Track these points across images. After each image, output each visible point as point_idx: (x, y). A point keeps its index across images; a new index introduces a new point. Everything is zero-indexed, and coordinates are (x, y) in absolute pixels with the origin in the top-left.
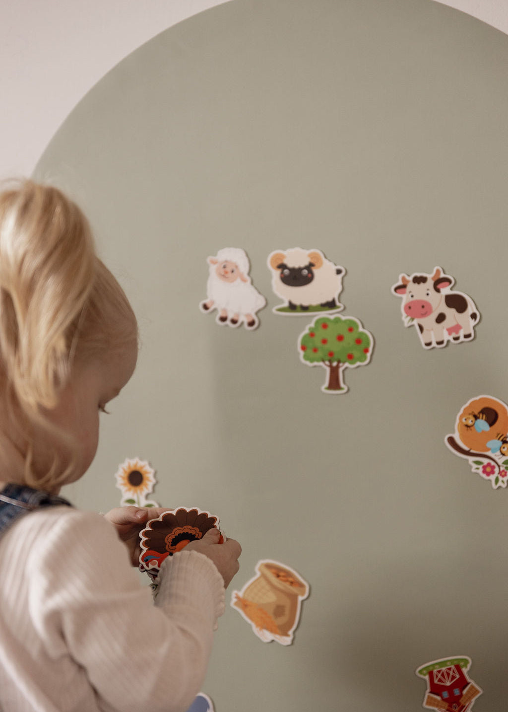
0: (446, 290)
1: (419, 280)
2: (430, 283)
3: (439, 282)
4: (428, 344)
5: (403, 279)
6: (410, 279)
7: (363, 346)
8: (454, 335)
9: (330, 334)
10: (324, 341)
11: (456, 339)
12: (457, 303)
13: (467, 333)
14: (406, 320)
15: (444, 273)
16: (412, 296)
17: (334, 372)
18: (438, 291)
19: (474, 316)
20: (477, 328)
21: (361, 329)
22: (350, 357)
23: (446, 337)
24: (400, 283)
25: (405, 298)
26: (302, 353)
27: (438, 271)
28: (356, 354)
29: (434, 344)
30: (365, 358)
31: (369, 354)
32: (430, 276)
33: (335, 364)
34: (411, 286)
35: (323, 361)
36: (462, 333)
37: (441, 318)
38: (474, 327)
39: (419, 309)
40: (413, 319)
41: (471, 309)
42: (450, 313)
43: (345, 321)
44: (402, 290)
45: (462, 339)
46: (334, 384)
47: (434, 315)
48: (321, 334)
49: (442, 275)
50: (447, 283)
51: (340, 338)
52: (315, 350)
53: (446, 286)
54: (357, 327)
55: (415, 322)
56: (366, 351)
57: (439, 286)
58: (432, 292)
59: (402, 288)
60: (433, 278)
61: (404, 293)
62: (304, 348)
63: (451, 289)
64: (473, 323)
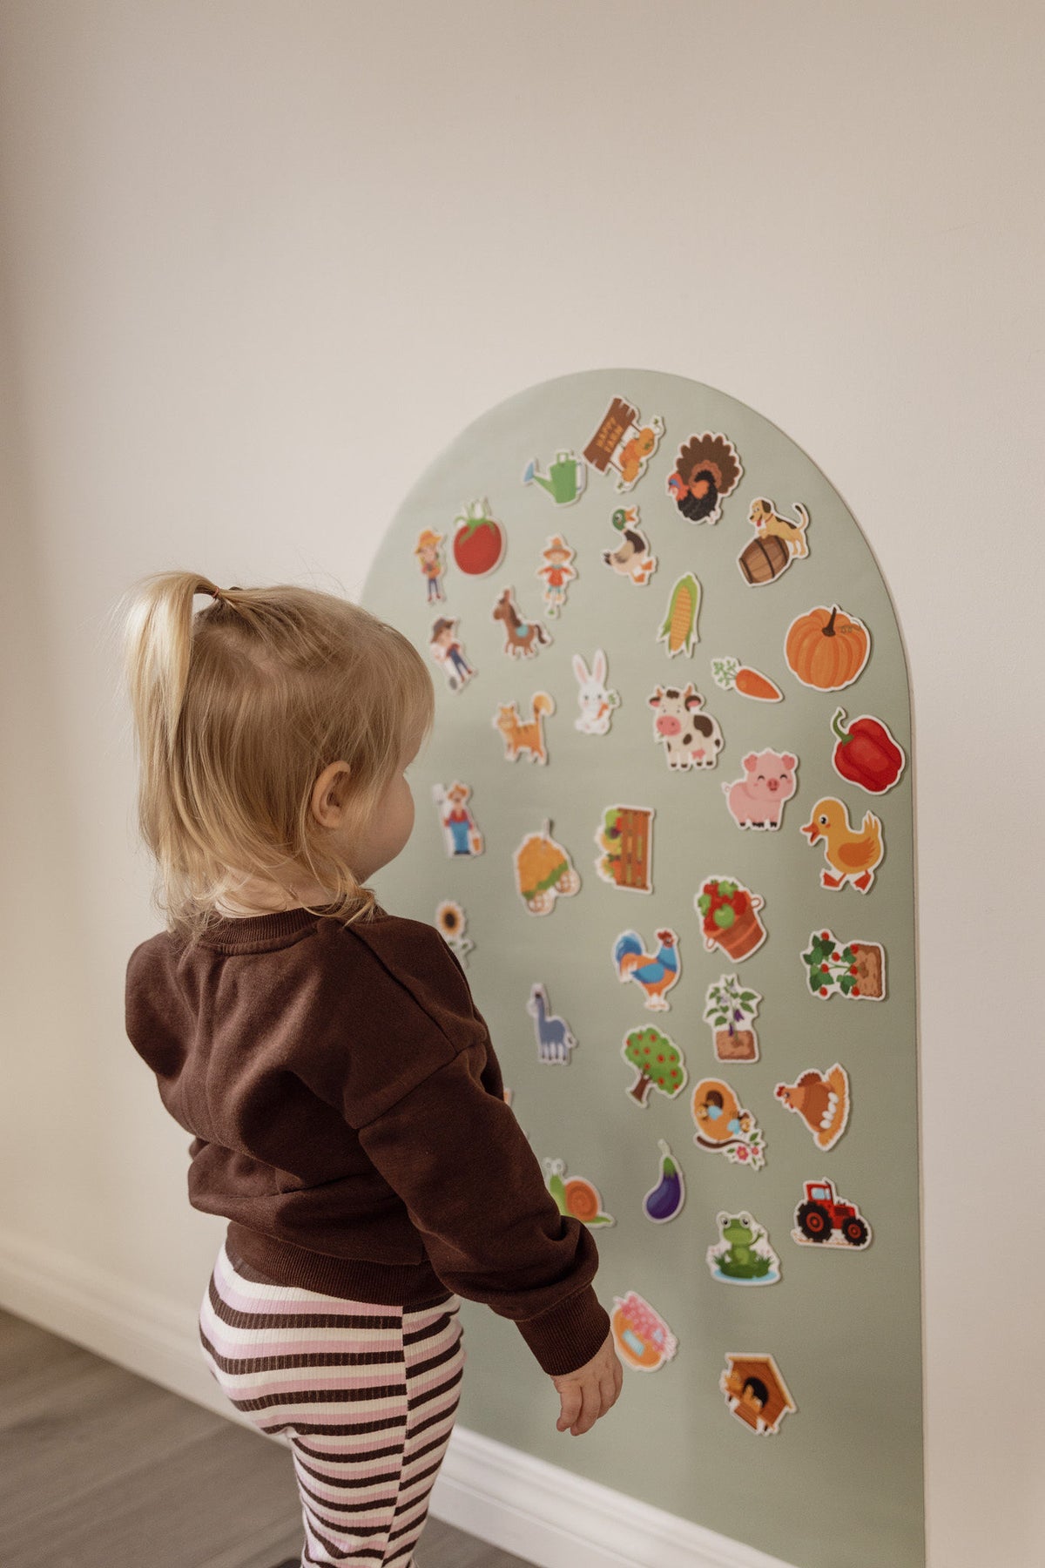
0: (695, 710)
1: (673, 695)
2: (681, 700)
3: (691, 699)
4: (674, 765)
5: (658, 691)
6: (664, 692)
7: (676, 1080)
8: (698, 760)
9: (656, 1049)
10: (647, 1051)
11: (699, 764)
12: (704, 725)
13: (709, 760)
14: (656, 735)
15: (696, 690)
16: (665, 711)
17: (643, 1083)
18: (688, 709)
19: (717, 743)
20: (721, 756)
21: (681, 1064)
22: (661, 1082)
23: (691, 761)
24: (655, 695)
25: (658, 712)
26: (625, 1047)
27: (690, 689)
28: (668, 1082)
29: (679, 767)
30: (672, 1093)
31: (677, 1091)
32: (682, 692)
33: (646, 1077)
34: (665, 700)
35: (639, 1067)
36: (705, 760)
37: (688, 740)
38: (717, 755)
39: (668, 726)
40: (662, 736)
41: (716, 734)
42: (697, 735)
43: (672, 1048)
44: (655, 703)
45: (704, 765)
46: (638, 1093)
47: (682, 736)
48: (646, 1042)
49: (694, 693)
50: (696, 702)
51: (661, 1059)
52: (637, 1052)
53: (695, 705)
54: (678, 1061)
55: (665, 739)
56: (676, 1086)
57: (690, 704)
58: (683, 709)
59: (655, 700)
60: (685, 695)
61: (657, 706)
62: (629, 1042)
63: (701, 709)
64: (716, 750)
